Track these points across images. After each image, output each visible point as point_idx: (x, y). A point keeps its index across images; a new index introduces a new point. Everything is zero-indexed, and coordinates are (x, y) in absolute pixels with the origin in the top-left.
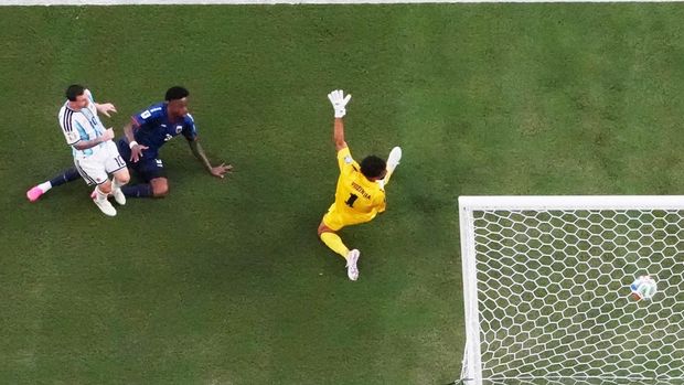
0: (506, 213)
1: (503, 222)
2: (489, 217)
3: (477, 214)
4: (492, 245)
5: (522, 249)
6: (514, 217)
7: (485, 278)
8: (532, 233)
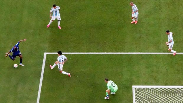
0: (140, 88)
1: (140, 90)
2: (137, 89)
3: (135, 88)
4: (138, 94)
5: (143, 94)
6: (142, 89)
7: (136, 99)
8: (144, 92)
